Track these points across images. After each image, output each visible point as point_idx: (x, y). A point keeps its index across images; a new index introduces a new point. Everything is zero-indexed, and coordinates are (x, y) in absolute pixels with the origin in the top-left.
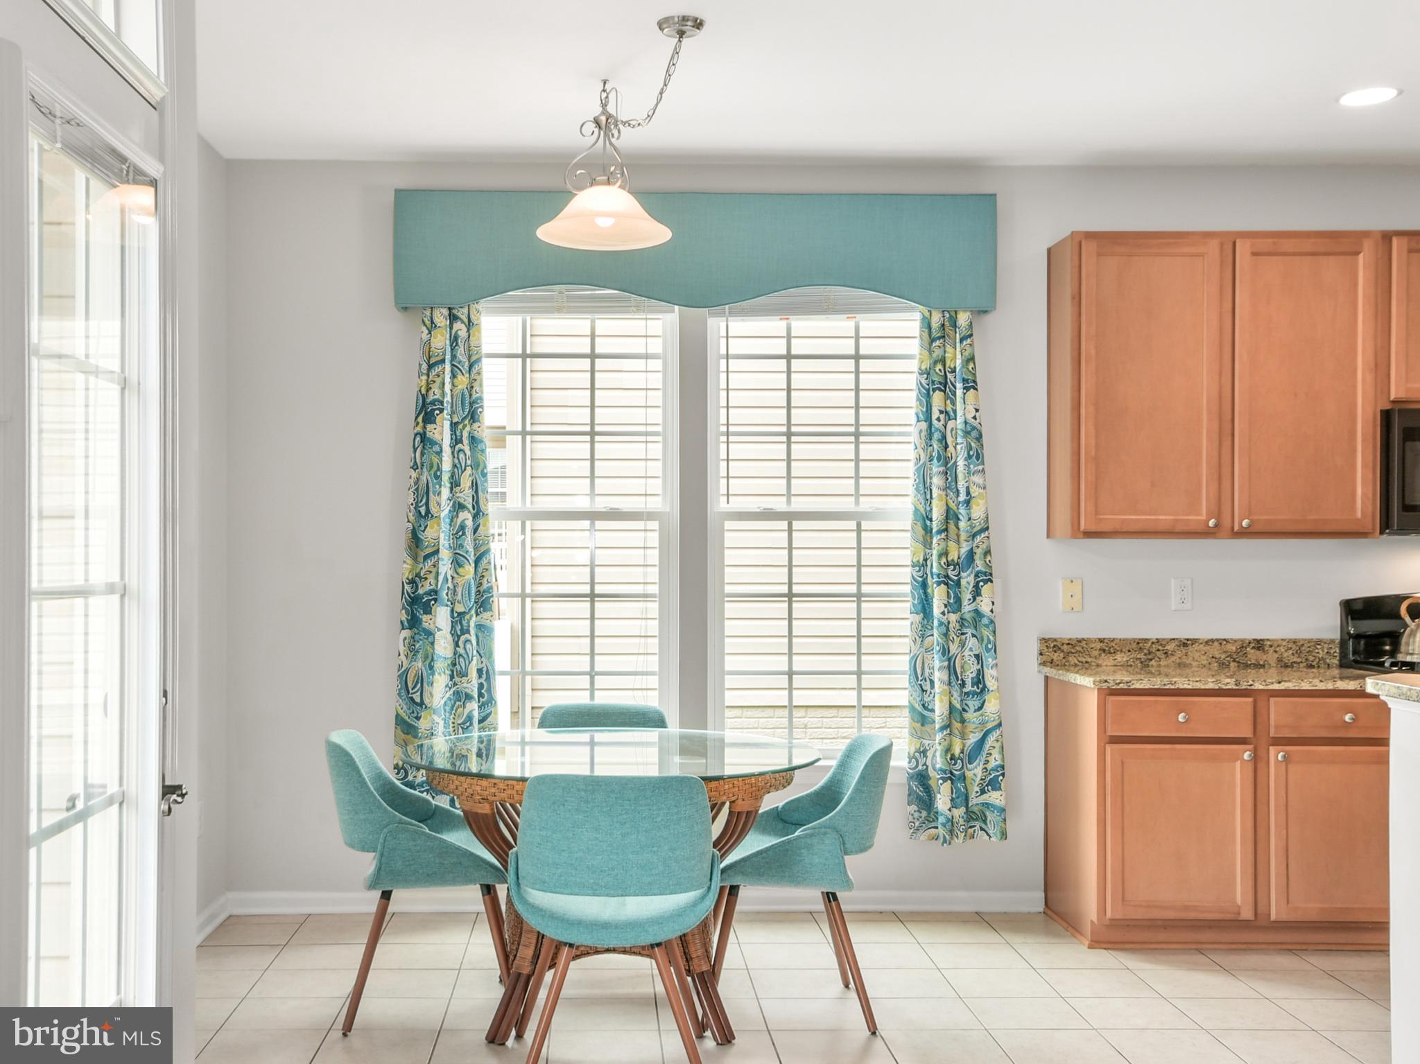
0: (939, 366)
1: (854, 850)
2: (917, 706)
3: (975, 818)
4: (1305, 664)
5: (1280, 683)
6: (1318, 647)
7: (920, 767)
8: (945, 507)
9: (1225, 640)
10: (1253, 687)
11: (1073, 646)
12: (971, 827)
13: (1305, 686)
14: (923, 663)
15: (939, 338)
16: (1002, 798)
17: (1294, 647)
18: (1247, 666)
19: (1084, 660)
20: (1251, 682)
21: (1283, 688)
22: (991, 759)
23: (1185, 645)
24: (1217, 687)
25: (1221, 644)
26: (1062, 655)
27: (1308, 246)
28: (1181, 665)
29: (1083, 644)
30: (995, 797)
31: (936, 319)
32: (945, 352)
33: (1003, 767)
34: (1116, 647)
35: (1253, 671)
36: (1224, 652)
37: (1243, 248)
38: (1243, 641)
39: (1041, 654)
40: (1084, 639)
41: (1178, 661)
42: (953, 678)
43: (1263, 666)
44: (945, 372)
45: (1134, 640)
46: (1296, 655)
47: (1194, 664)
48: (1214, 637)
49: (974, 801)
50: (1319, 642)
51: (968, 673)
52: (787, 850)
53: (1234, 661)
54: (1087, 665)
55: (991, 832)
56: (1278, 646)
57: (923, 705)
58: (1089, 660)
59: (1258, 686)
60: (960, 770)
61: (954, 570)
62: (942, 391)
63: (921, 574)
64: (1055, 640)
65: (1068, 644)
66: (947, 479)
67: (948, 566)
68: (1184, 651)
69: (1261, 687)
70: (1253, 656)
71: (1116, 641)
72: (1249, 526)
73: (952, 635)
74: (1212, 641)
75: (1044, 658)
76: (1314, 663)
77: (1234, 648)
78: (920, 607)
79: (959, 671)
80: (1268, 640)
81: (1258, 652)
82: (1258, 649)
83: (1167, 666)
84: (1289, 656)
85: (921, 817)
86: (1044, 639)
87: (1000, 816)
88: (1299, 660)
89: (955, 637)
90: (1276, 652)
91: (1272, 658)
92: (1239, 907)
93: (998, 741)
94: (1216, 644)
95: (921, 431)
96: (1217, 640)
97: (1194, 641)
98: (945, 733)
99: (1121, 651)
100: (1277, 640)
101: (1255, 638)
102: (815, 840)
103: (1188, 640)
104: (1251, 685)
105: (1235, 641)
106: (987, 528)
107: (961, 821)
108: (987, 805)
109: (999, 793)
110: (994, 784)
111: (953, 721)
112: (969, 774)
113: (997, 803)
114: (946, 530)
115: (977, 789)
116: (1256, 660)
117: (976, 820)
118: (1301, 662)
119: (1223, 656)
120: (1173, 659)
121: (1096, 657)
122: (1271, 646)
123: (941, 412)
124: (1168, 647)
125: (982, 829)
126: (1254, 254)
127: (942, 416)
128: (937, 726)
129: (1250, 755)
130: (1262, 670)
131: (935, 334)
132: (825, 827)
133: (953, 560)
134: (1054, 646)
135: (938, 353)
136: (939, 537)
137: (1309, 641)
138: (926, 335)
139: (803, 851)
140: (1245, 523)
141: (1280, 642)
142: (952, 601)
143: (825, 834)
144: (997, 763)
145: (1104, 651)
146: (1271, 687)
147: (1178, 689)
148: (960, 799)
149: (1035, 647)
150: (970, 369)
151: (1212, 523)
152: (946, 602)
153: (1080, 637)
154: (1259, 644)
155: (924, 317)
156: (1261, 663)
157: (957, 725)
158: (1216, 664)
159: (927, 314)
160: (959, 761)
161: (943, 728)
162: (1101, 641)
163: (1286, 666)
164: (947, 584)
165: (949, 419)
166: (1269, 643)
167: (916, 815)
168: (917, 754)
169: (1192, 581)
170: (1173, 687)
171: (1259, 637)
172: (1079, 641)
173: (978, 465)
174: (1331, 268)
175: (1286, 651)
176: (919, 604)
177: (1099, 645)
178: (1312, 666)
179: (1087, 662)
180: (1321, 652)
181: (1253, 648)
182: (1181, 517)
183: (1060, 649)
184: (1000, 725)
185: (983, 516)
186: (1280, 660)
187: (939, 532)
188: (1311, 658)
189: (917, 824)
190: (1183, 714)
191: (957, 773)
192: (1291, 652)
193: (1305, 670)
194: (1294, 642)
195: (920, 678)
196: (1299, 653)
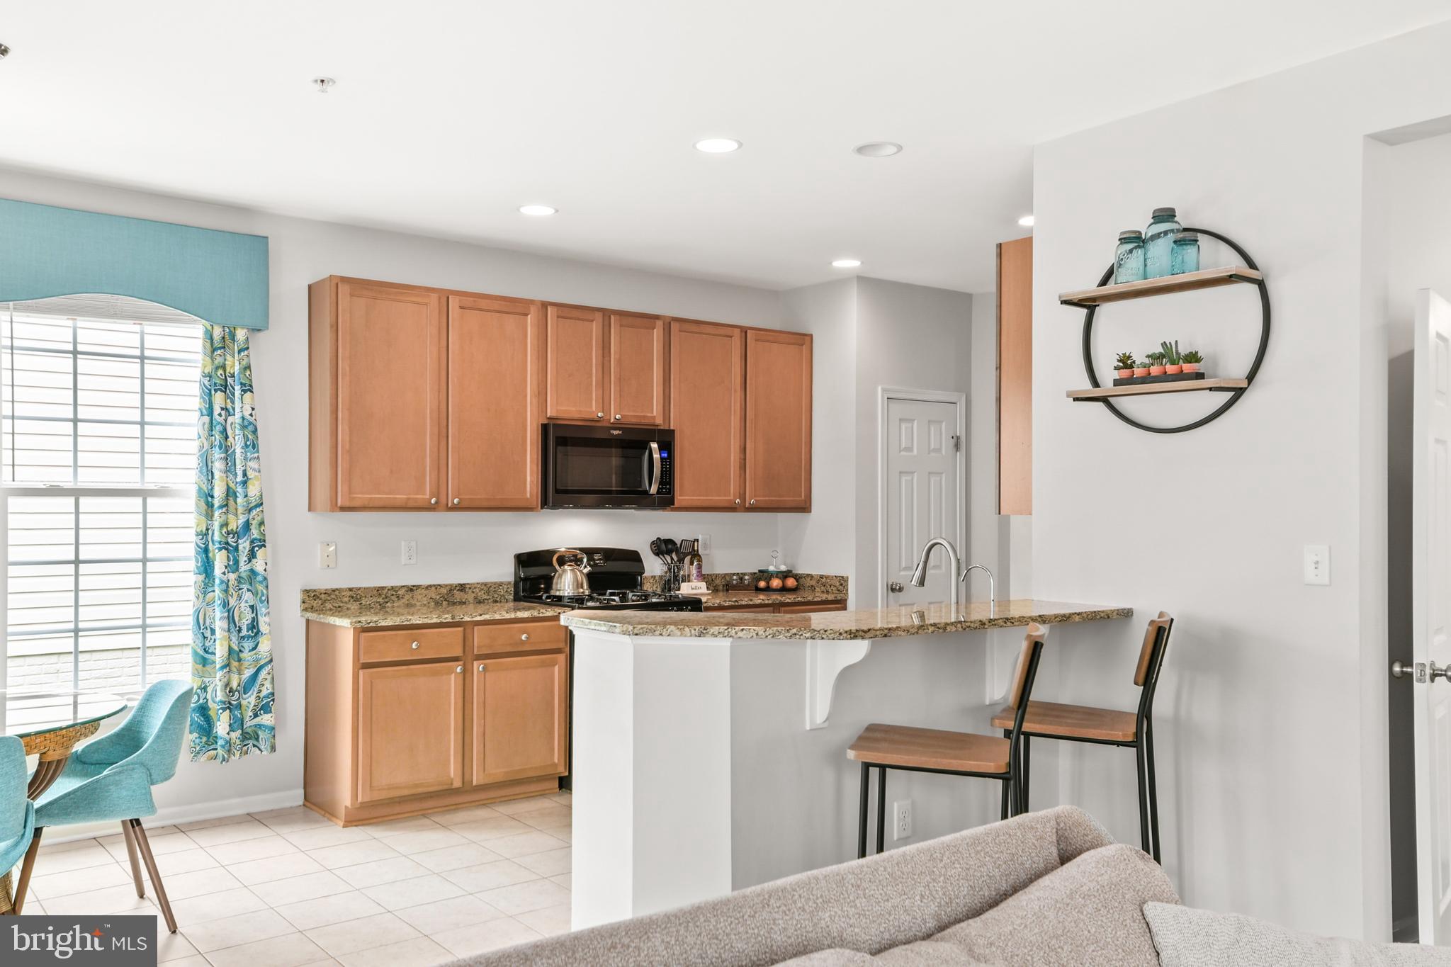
0: (220, 372)
1: (159, 780)
2: (199, 650)
3: (250, 737)
4: (492, 600)
5: (481, 615)
6: (501, 587)
7: (201, 701)
8: (226, 487)
9: (439, 585)
10: (463, 620)
11: (329, 595)
12: (245, 745)
13: (497, 617)
14: (205, 614)
15: (220, 348)
16: (271, 719)
17: (485, 588)
18: (454, 604)
19: (337, 605)
20: (462, 616)
21: (482, 619)
22: (264, 689)
23: (412, 590)
24: (439, 621)
25: (436, 588)
26: (320, 602)
27: (496, 305)
28: (409, 605)
29: (337, 593)
30: (266, 719)
31: (217, 333)
32: (225, 360)
33: (273, 694)
34: (362, 594)
35: (459, 607)
36: (439, 594)
37: (454, 303)
38: (451, 585)
39: (304, 602)
40: (337, 589)
41: (407, 602)
42: (232, 626)
43: (465, 603)
44: (225, 376)
45: (375, 588)
46: (486, 594)
47: (418, 604)
48: (432, 583)
49: (248, 723)
50: (501, 584)
51: (244, 621)
52: (96, 789)
53: (446, 600)
54: (339, 609)
55: (262, 747)
56: (475, 588)
57: (205, 649)
58: (341, 605)
59: (467, 619)
60: (237, 700)
61: (233, 538)
62: (223, 392)
63: (203, 541)
64: (315, 591)
65: (325, 593)
66: (228, 464)
67: (228, 534)
68: (411, 595)
69: (469, 619)
70: (458, 596)
71: (362, 590)
72: (459, 503)
73: (231, 590)
74: (431, 586)
75: (306, 605)
76: (498, 599)
77: (445, 591)
78: (202, 569)
79: (237, 619)
80: (468, 584)
81: (461, 593)
82: (462, 591)
83: (398, 607)
84: (482, 595)
85: (201, 742)
86: (306, 590)
87: (271, 733)
88: (488, 597)
89: (234, 592)
90: (473, 592)
91: (470, 597)
92: (452, 779)
93: (269, 674)
94: (433, 588)
95: (204, 424)
96: (434, 585)
97: (418, 587)
98: (225, 671)
99: (366, 597)
100: (474, 584)
101: (459, 582)
102: (123, 776)
103: (414, 586)
104: (462, 618)
105: (446, 586)
106: (262, 504)
107: (238, 742)
108: (260, 726)
109: (270, 715)
110: (266, 709)
111: (232, 661)
112: (244, 703)
113: (268, 723)
114: (227, 505)
115: (251, 714)
116: (460, 599)
117: (250, 739)
118: (490, 598)
119: (438, 598)
120: (403, 601)
121: (346, 603)
122: (470, 588)
123: (222, 409)
124: (400, 593)
125: (254, 746)
126: (461, 307)
127: (223, 413)
128: (218, 666)
129: (461, 669)
130: (464, 606)
131: (217, 344)
132: (132, 764)
133: (232, 530)
134: (314, 596)
135: (219, 360)
136: (220, 511)
137: (495, 583)
138: (208, 345)
139: (111, 787)
140: (456, 501)
141: (476, 585)
142: (231, 563)
143: (133, 769)
144: (269, 691)
145: (353, 597)
146: (475, 619)
147: (412, 624)
148: (237, 724)
149: (298, 597)
150: (248, 376)
151: (433, 501)
152: (226, 564)
153: (334, 587)
154: (462, 588)
155: (207, 331)
156: (464, 601)
157: (235, 664)
158: (433, 603)
159: (210, 328)
160: (237, 693)
161: (222, 668)
162: (350, 590)
163: (480, 602)
164: (227, 549)
165: (229, 415)
166: (468, 586)
167: (197, 741)
168: (199, 691)
169: (417, 543)
170: (408, 623)
171: (462, 583)
172: (334, 591)
173: (254, 453)
174: (510, 322)
175: (480, 591)
176: (202, 566)
177: (349, 593)
178: (496, 602)
179: (339, 607)
180: (502, 590)
181: (458, 590)
182: (412, 497)
183: (318, 597)
184: (271, 661)
185: (258, 494)
186: (475, 598)
187: (221, 507)
188: (496, 596)
189: (198, 748)
190: (415, 643)
191: (235, 703)
192: (483, 592)
193: (492, 604)
194: (485, 585)
195: (202, 628)
196: (488, 592)
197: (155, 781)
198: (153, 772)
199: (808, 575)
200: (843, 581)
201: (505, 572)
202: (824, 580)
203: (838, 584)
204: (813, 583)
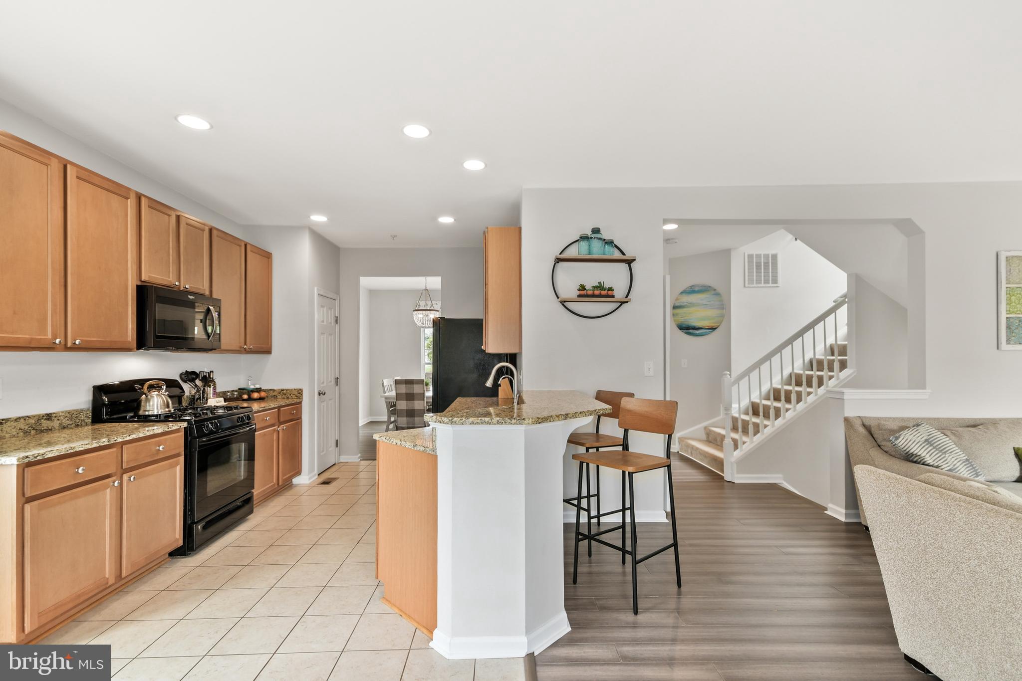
4: (74, 425)
6: (81, 413)
9: (28, 417)
10: (117, 441)
13: (141, 435)
17: (69, 415)
18: (41, 431)
20: (116, 439)
21: (131, 438)
24: (98, 446)
25: (25, 419)
35: (44, 434)
36: (28, 424)
37: (71, 170)
38: (39, 416)
46: (70, 420)
48: (21, 415)
50: (81, 411)
53: (33, 429)
56: (60, 416)
59: (120, 440)
70: (45, 424)
74: (20, 418)
76: (79, 423)
77: (34, 421)
81: (48, 422)
84: (66, 422)
88: (71, 422)
90: (58, 420)
91: (56, 424)
92: (108, 579)
94: (22, 420)
96: (23, 417)
97: (8, 419)
100: (59, 413)
101: (46, 413)
104: (115, 441)
105: (35, 416)
116: (47, 427)
118: (72, 424)
119: (26, 427)
122: (56, 417)
126: (78, 177)
129: (118, 483)
130: (50, 432)
137: (77, 411)
140: (77, 342)
146: (125, 439)
147: (76, 451)
154: (49, 417)
156: (50, 428)
163: (64, 428)
166: (54, 415)
170: (72, 451)
171: (49, 412)
174: (115, 200)
175: (64, 418)
178: (78, 426)
180: (82, 416)
181: (45, 419)
186: (60, 424)
188: (77, 421)
190: (81, 468)
192: (67, 419)
193: (74, 428)
194: (69, 413)
196: (71, 419)
199: (271, 390)
200: (300, 392)
201: (82, 400)
202: (285, 392)
203: (296, 393)
204: (275, 394)
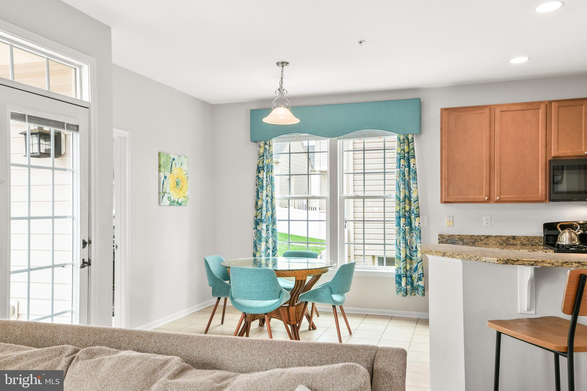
0: (402, 152)
2: (397, 254)
3: (414, 289)
4: (531, 245)
6: (536, 239)
7: (399, 273)
8: (404, 194)
9: (501, 236)
11: (449, 237)
12: (414, 292)
15: (402, 143)
16: (422, 283)
17: (527, 239)
18: (510, 245)
19: (453, 242)
22: (419, 271)
23: (487, 237)
25: (500, 237)
26: (446, 240)
27: (520, 108)
28: (486, 244)
29: (453, 236)
30: (421, 283)
31: (402, 137)
32: (404, 147)
33: (423, 274)
34: (464, 238)
35: (512, 246)
36: (501, 240)
37: (498, 110)
38: (508, 236)
39: (439, 239)
40: (453, 235)
41: (485, 242)
42: (407, 246)
43: (515, 245)
44: (404, 153)
45: (470, 236)
47: (491, 243)
48: (498, 235)
49: (415, 284)
50: (536, 237)
51: (414, 245)
52: (316, 292)
53: (505, 243)
54: (454, 243)
55: (419, 294)
56: (521, 238)
58: (455, 242)
60: (409, 274)
61: (407, 213)
62: (404, 159)
63: (398, 214)
64: (443, 235)
65: (448, 236)
66: (405, 186)
67: (405, 212)
68: (487, 239)
70: (512, 241)
71: (464, 236)
72: (499, 199)
74: (497, 236)
75: (440, 241)
77: (505, 239)
78: (398, 224)
80: (517, 236)
81: (513, 240)
82: (514, 239)
83: (481, 244)
84: (525, 242)
85: (399, 288)
86: (440, 235)
87: (422, 289)
88: (528, 243)
89: (408, 234)
90: (520, 240)
91: (518, 242)
93: (421, 266)
94: (498, 237)
95: (397, 171)
96: (499, 236)
97: (491, 236)
98: (403, 263)
99: (466, 239)
100: (520, 236)
101: (512, 235)
102: (323, 289)
103: (488, 236)
105: (505, 236)
106: (418, 200)
107: (409, 290)
108: (418, 285)
109: (421, 282)
110: (420, 279)
111: (407, 259)
112: (413, 276)
113: (421, 285)
114: (405, 201)
115: (416, 280)
116: (513, 243)
117: (416, 290)
118: (529, 244)
119: (501, 241)
120: (483, 242)
121: (457, 241)
122: (518, 238)
123: (403, 165)
124: (481, 238)
126: (501, 111)
127: (403, 167)
128: (402, 261)
130: (515, 246)
131: (401, 142)
132: (326, 286)
133: (407, 210)
134: (443, 237)
135: (402, 147)
137: (532, 237)
138: (399, 142)
139: (320, 292)
140: (498, 198)
141: (521, 237)
142: (407, 223)
143: (326, 288)
144: (421, 272)
145: (460, 239)
148: (409, 283)
149: (437, 237)
151: (486, 198)
152: (405, 223)
153: (452, 234)
154: (514, 238)
155: (398, 137)
156: (515, 244)
157: (408, 261)
158: (498, 244)
159: (399, 136)
162: (459, 236)
163: (524, 245)
164: (405, 218)
165: (406, 168)
166: (517, 237)
167: (398, 287)
168: (398, 269)
169: (491, 217)
171: (514, 235)
172: (451, 236)
173: (414, 181)
175: (524, 240)
177: (458, 237)
178: (533, 245)
179: (454, 242)
180: (537, 241)
181: (512, 239)
182: (477, 197)
183: (445, 238)
184: (422, 261)
185: (416, 197)
186: (521, 243)
187: (402, 202)
188: (533, 242)
189: (398, 290)
191: (408, 275)
192: (525, 240)
193: (531, 246)
194: (527, 237)
196: (528, 241)
197: (333, 293)
198: (333, 290)
201: (539, 232)
